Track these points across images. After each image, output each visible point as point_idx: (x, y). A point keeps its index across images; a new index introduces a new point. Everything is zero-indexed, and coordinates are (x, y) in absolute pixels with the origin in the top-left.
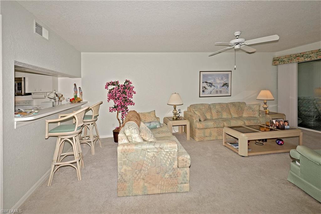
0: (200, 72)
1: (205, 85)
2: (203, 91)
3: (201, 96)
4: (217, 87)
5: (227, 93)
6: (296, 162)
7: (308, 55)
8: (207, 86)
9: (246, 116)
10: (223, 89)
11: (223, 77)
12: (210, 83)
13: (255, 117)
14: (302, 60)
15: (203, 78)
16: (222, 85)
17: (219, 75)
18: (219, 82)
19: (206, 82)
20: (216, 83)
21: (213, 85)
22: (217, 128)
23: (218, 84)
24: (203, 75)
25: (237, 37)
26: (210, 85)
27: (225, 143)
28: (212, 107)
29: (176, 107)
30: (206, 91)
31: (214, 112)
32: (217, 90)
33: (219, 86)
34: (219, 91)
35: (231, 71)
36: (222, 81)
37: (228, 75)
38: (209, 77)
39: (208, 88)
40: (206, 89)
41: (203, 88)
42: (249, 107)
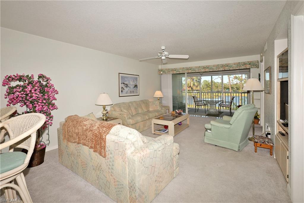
0: (119, 73)
1: (123, 85)
2: (122, 91)
3: (120, 96)
4: (131, 88)
5: (137, 93)
6: (208, 130)
9: (152, 110)
10: (134, 89)
11: (134, 79)
12: (126, 84)
13: (158, 110)
14: (175, 72)
15: (121, 79)
16: (134, 86)
17: (132, 77)
18: (131, 84)
19: (124, 84)
20: (130, 85)
21: (128, 86)
22: (143, 121)
23: (132, 85)
24: (122, 77)
25: (163, 50)
26: (126, 86)
27: (154, 131)
28: (130, 105)
29: (105, 107)
30: (123, 91)
31: (133, 109)
32: (131, 90)
33: (132, 87)
34: (132, 91)
35: (139, 75)
36: (134, 83)
37: (137, 78)
38: (126, 79)
39: (125, 88)
40: (123, 89)
41: (121, 89)
42: (153, 103)
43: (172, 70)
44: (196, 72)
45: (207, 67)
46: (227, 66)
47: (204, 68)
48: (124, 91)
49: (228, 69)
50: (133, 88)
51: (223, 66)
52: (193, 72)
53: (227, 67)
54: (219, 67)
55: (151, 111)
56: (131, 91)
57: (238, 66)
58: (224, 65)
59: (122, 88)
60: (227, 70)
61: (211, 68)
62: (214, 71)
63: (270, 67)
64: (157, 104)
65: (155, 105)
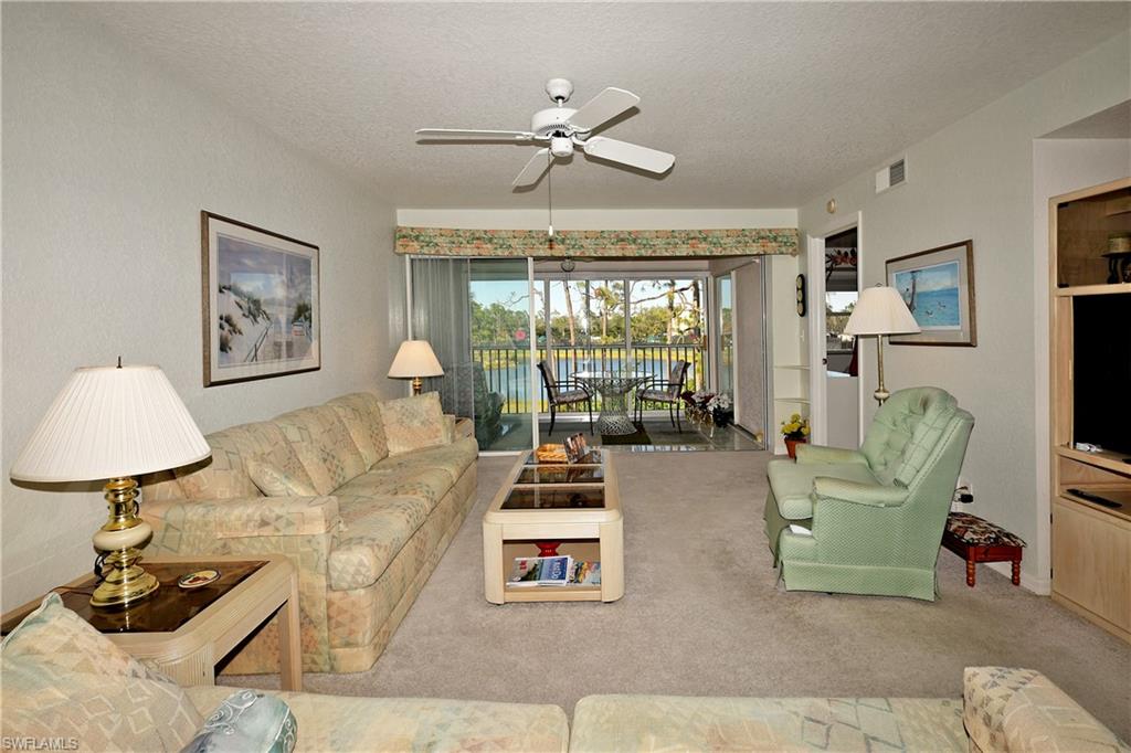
1: (229, 304)
2: (224, 347)
3: (212, 379)
4: (278, 322)
5: (309, 353)
6: (793, 526)
8: (237, 315)
9: (406, 449)
10: (296, 333)
11: (294, 270)
12: (250, 298)
13: (438, 447)
15: (221, 260)
16: (293, 311)
18: (280, 295)
19: (236, 292)
20: (272, 303)
21: (263, 308)
23: (282, 305)
24: (224, 243)
25: (560, 103)
26: (253, 307)
30: (234, 341)
32: (278, 339)
33: (283, 319)
34: (283, 346)
35: (317, 248)
36: (293, 294)
37: (307, 262)
38: (248, 262)
39: (243, 323)
40: (235, 330)
41: (221, 327)
42: (404, 410)
45: (633, 236)
46: (705, 239)
47: (620, 239)
48: (241, 347)
49: (708, 254)
50: (287, 323)
51: (690, 237)
53: (703, 245)
54: (677, 240)
55: (399, 456)
56: (277, 345)
57: (740, 242)
58: (692, 235)
59: (228, 320)
60: (702, 254)
61: (645, 242)
62: (658, 254)
63: (968, 244)
64: (427, 412)
65: (416, 423)
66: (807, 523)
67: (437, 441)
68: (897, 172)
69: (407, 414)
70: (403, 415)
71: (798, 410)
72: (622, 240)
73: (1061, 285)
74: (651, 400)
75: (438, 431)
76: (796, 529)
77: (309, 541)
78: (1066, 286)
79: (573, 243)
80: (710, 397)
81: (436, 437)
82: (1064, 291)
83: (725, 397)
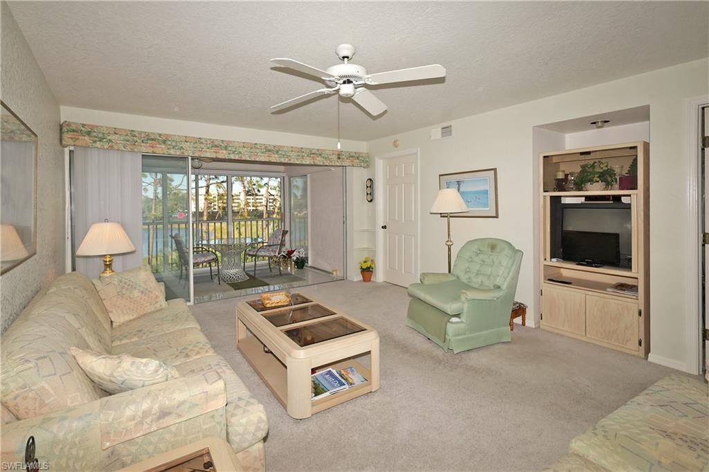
7: (176, 142)
42: (122, 284)
43: (149, 138)
44: (244, 158)
45: (277, 149)
46: (320, 155)
47: (268, 150)
49: (322, 164)
51: (311, 153)
52: (232, 157)
53: (319, 158)
54: (304, 154)
55: (124, 325)
57: (340, 159)
61: (284, 153)
63: (495, 170)
64: (144, 282)
65: (136, 294)
66: (458, 316)
67: (158, 306)
68: (447, 131)
69: (126, 286)
70: (123, 288)
71: (366, 255)
72: (269, 151)
73: (545, 191)
74: (261, 256)
75: (157, 297)
76: (454, 320)
77: (213, 417)
78: (547, 191)
79: (234, 150)
80: (293, 252)
81: (157, 303)
82: (546, 194)
83: (302, 250)
